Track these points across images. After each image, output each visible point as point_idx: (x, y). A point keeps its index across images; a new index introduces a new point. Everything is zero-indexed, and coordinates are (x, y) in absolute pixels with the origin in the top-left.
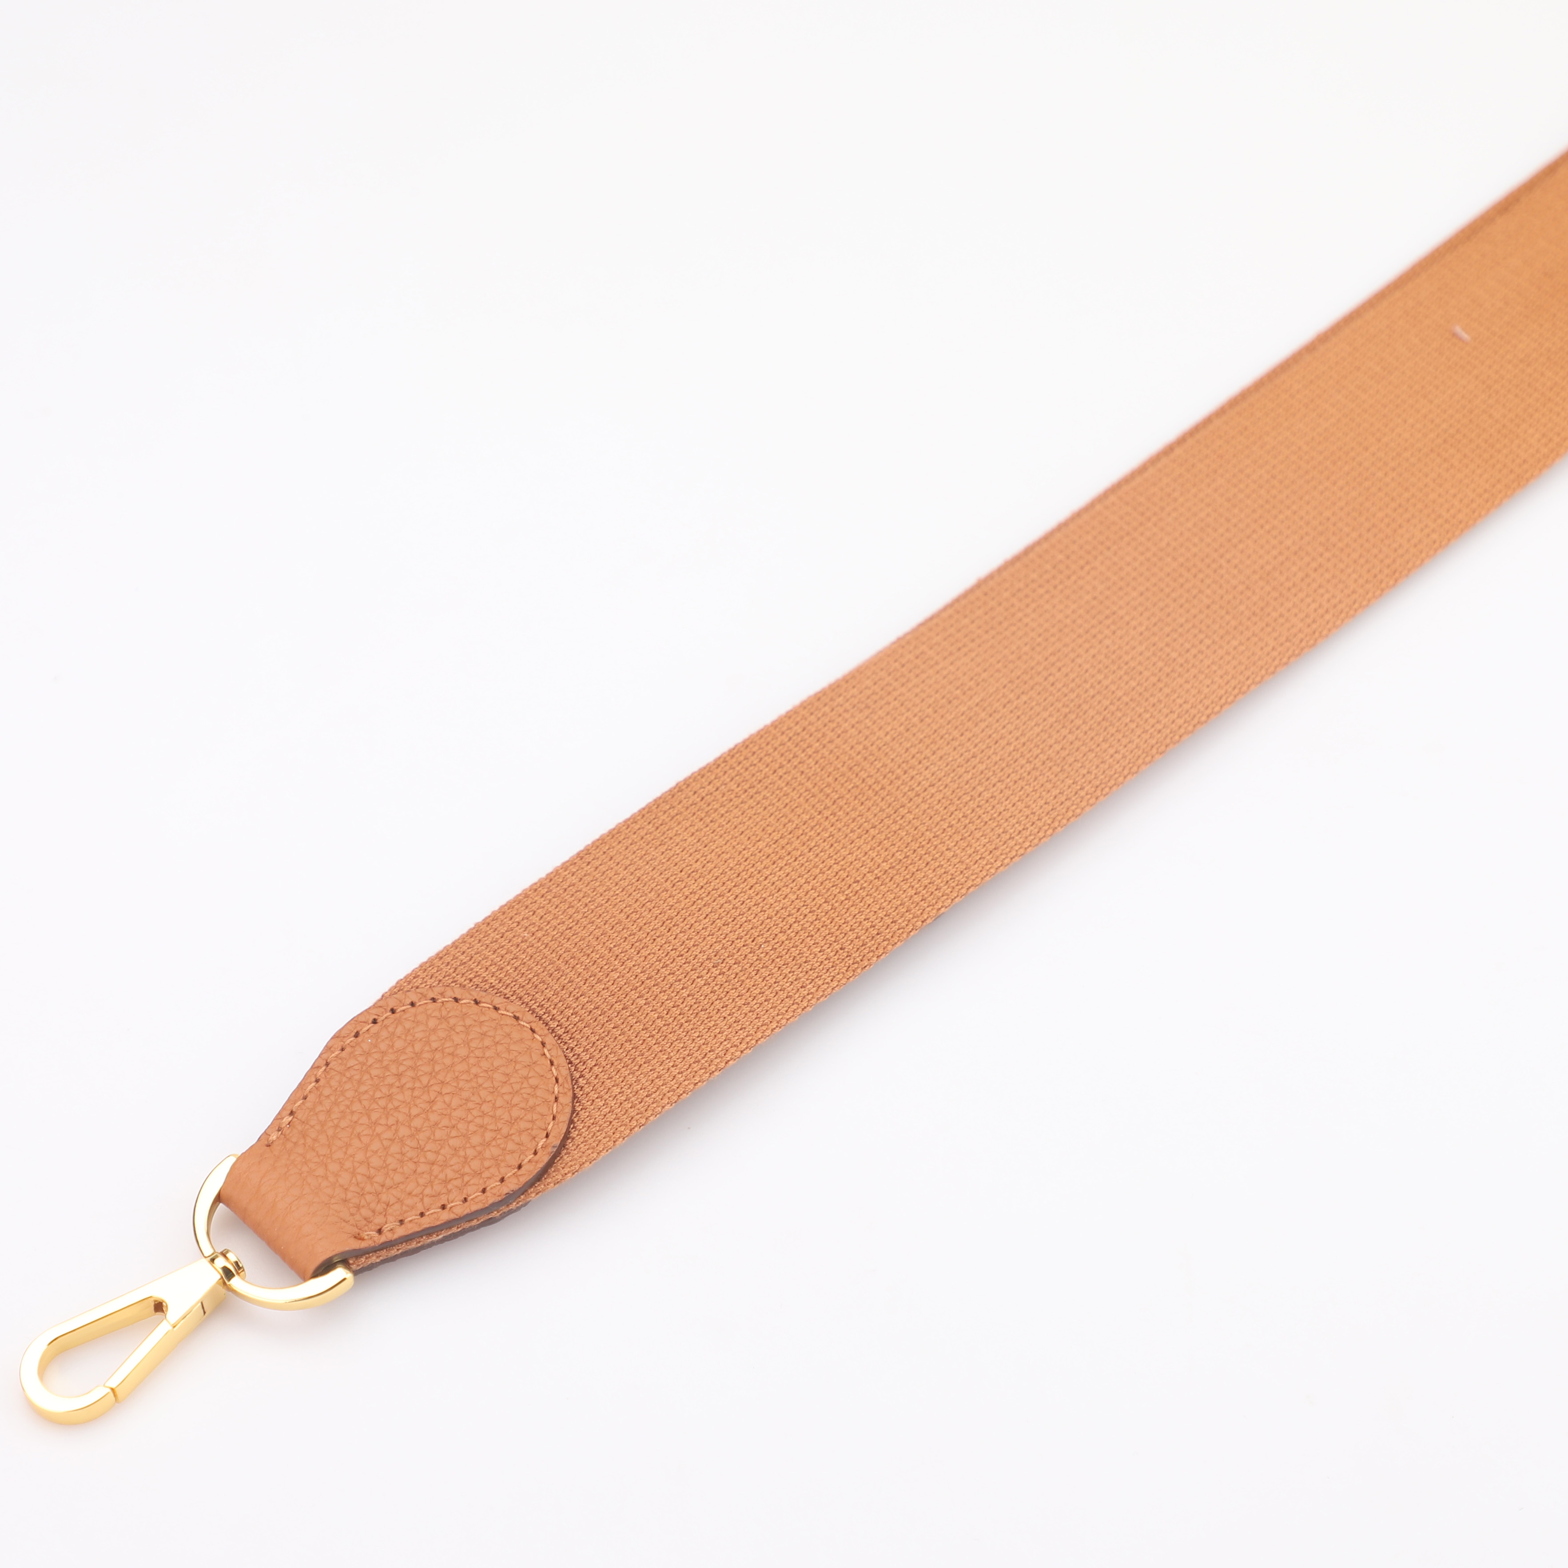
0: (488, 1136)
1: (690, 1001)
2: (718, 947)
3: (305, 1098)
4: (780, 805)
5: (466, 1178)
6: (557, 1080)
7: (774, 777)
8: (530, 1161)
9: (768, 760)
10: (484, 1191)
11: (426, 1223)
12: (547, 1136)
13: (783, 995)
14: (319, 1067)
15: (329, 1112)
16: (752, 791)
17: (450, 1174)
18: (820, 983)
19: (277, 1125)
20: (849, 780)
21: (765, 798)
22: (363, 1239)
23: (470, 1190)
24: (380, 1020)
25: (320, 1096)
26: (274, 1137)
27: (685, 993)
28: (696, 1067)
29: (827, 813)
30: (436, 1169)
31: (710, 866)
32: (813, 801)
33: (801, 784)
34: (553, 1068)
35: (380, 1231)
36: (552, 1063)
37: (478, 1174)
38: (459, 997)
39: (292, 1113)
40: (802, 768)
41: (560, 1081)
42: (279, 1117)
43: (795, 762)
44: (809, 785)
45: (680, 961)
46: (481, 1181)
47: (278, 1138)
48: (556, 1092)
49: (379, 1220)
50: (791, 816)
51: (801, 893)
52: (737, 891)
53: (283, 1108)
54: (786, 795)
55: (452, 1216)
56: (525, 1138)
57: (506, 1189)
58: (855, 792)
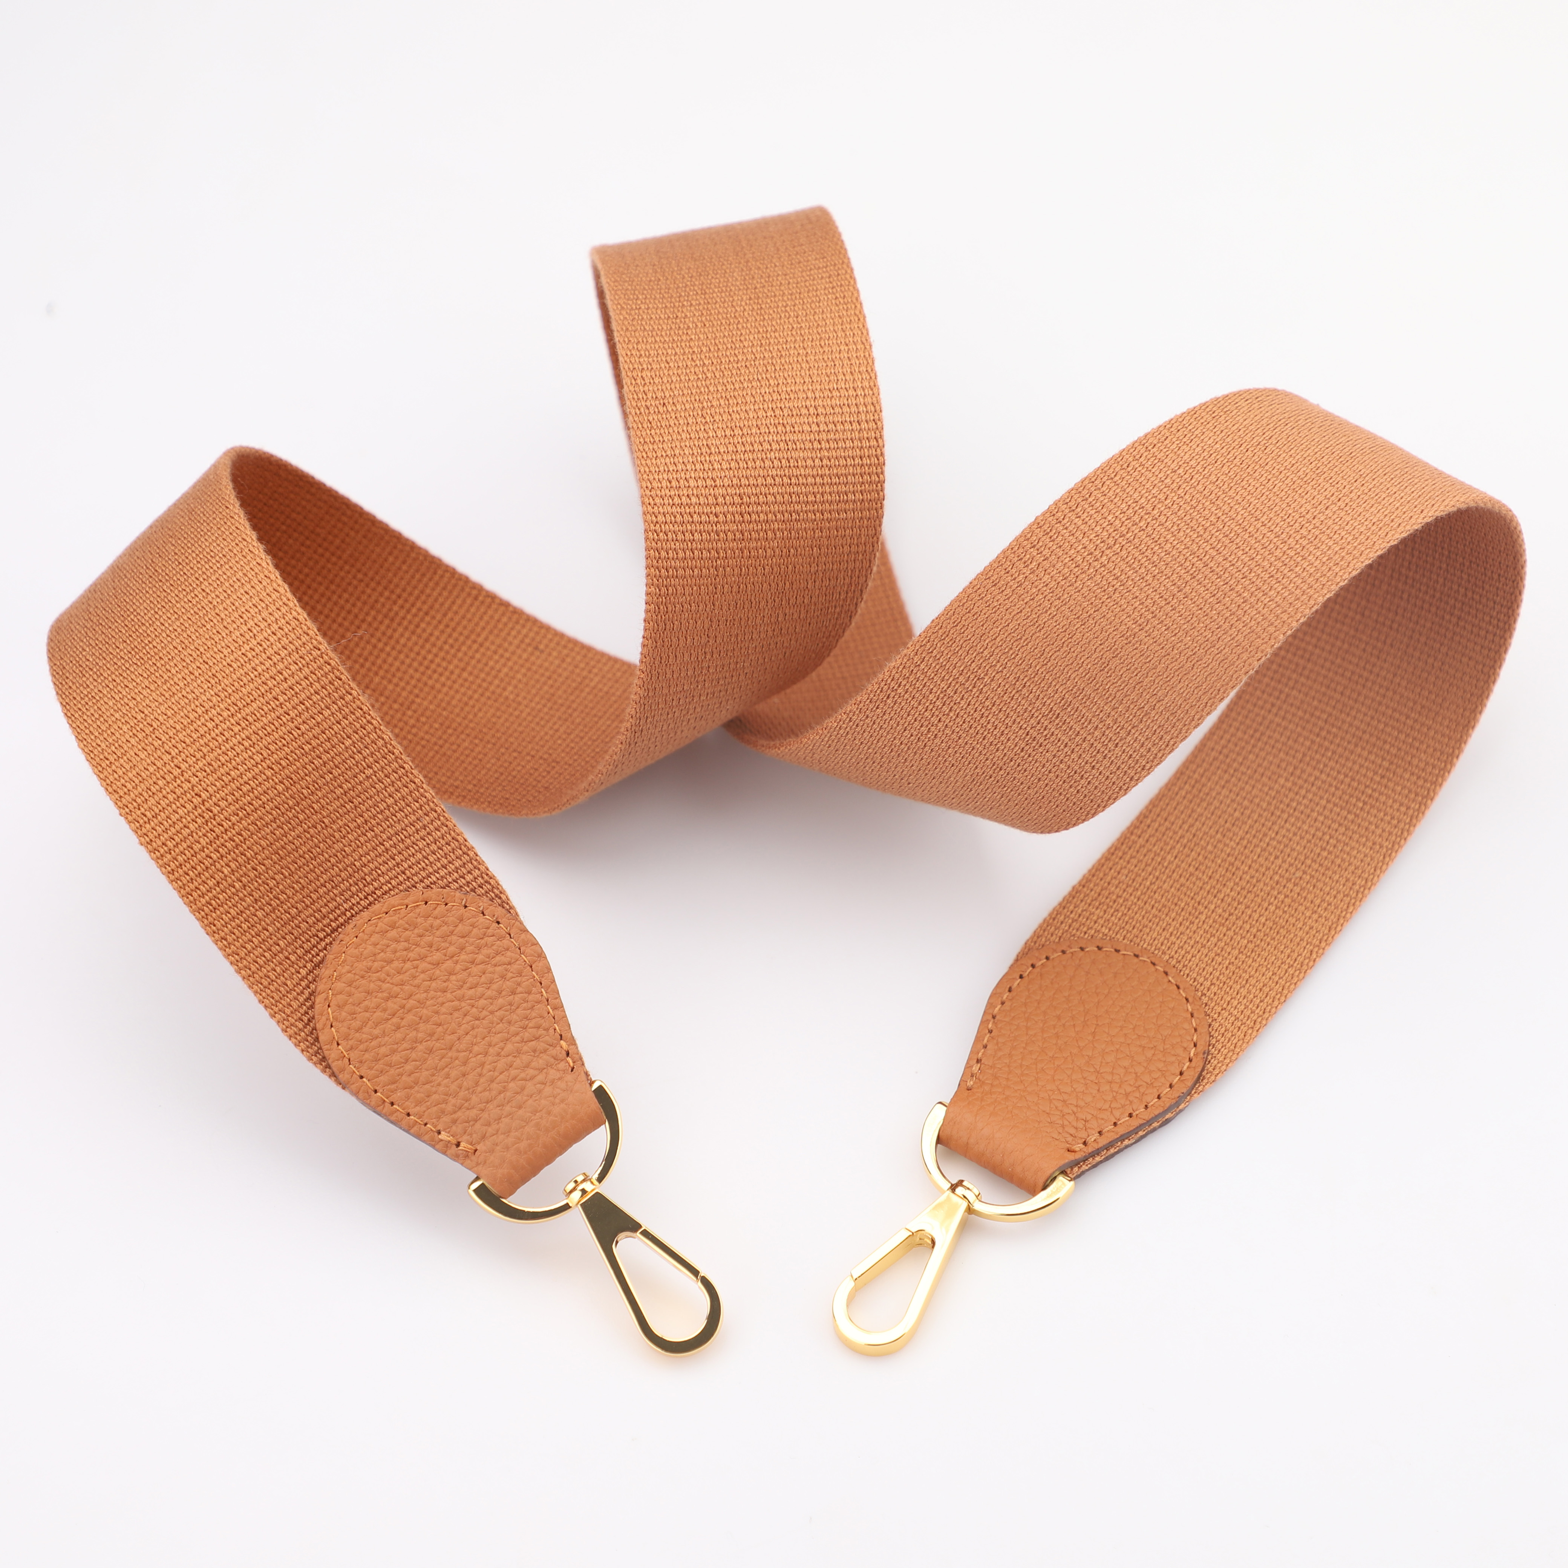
0: (1149, 1054)
1: (1269, 924)
2: (1276, 878)
3: (985, 1047)
4: (1283, 739)
5: (1142, 1090)
6: (1187, 1000)
7: (1270, 717)
8: (1188, 1067)
9: (1260, 703)
10: (1159, 1097)
11: (1121, 1130)
12: (1195, 1045)
13: (1340, 896)
14: (988, 1021)
15: (1010, 1055)
16: (1257, 735)
17: (1129, 1089)
18: (1366, 875)
19: (968, 1072)
20: (1331, 698)
21: (1270, 737)
22: (1074, 1151)
23: (1147, 1098)
24: (1025, 975)
25: (997, 1044)
26: (970, 1083)
27: (1263, 920)
28: (1291, 971)
29: (1324, 733)
30: (1115, 1087)
31: (1248, 812)
32: (1309, 726)
33: (1294, 715)
34: (1181, 991)
35: (1085, 1143)
36: (1178, 987)
37: (1150, 1085)
38: (1083, 946)
39: (978, 1061)
40: (1291, 701)
41: (1190, 1000)
42: (968, 1066)
43: (1283, 697)
44: (1300, 713)
45: (1251, 896)
46: (1155, 1090)
47: (974, 1083)
48: (1190, 1010)
49: (1083, 1135)
50: (1296, 746)
51: (1326, 812)
52: (1276, 828)
53: (969, 1059)
54: (1285, 728)
55: (1141, 1122)
56: (1180, 1051)
57: (1176, 1094)
58: (1339, 706)
